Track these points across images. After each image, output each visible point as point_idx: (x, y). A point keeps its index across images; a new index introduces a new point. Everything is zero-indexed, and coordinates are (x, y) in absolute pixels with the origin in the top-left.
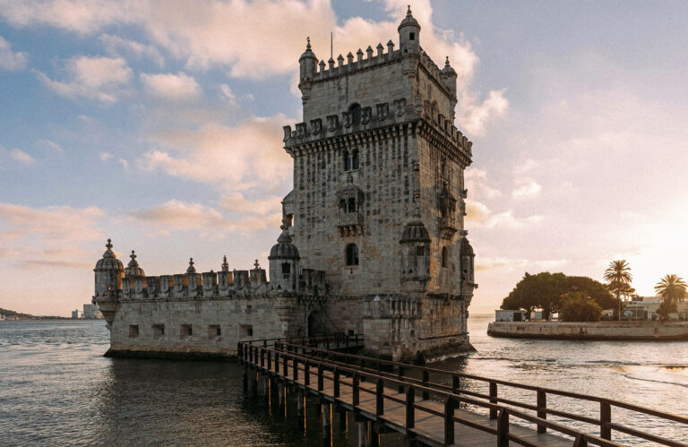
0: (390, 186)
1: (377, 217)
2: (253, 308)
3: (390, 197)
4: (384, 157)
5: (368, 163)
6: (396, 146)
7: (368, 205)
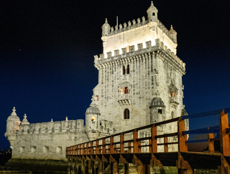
0: (144, 81)
1: (138, 96)
2: (77, 138)
3: (144, 86)
5: (134, 71)
6: (147, 62)
7: (134, 90)
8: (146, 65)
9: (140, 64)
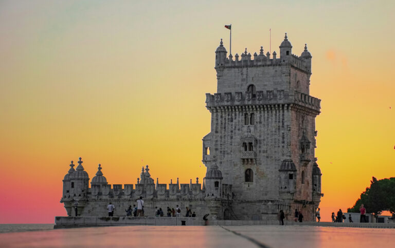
0: (273, 138)
1: (265, 154)
3: (273, 143)
4: (270, 120)
5: (260, 122)
6: (278, 115)
7: (260, 147)
8: (276, 118)
9: (268, 115)
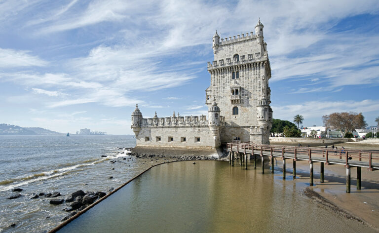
0: (253, 85)
3: (253, 89)
4: (250, 74)
5: (243, 76)
7: (243, 92)
8: (254, 72)
9: (249, 71)
